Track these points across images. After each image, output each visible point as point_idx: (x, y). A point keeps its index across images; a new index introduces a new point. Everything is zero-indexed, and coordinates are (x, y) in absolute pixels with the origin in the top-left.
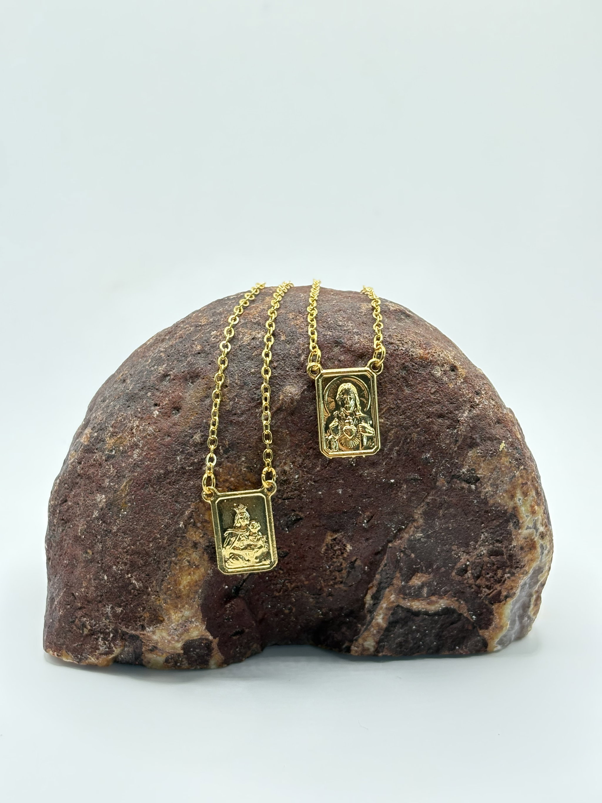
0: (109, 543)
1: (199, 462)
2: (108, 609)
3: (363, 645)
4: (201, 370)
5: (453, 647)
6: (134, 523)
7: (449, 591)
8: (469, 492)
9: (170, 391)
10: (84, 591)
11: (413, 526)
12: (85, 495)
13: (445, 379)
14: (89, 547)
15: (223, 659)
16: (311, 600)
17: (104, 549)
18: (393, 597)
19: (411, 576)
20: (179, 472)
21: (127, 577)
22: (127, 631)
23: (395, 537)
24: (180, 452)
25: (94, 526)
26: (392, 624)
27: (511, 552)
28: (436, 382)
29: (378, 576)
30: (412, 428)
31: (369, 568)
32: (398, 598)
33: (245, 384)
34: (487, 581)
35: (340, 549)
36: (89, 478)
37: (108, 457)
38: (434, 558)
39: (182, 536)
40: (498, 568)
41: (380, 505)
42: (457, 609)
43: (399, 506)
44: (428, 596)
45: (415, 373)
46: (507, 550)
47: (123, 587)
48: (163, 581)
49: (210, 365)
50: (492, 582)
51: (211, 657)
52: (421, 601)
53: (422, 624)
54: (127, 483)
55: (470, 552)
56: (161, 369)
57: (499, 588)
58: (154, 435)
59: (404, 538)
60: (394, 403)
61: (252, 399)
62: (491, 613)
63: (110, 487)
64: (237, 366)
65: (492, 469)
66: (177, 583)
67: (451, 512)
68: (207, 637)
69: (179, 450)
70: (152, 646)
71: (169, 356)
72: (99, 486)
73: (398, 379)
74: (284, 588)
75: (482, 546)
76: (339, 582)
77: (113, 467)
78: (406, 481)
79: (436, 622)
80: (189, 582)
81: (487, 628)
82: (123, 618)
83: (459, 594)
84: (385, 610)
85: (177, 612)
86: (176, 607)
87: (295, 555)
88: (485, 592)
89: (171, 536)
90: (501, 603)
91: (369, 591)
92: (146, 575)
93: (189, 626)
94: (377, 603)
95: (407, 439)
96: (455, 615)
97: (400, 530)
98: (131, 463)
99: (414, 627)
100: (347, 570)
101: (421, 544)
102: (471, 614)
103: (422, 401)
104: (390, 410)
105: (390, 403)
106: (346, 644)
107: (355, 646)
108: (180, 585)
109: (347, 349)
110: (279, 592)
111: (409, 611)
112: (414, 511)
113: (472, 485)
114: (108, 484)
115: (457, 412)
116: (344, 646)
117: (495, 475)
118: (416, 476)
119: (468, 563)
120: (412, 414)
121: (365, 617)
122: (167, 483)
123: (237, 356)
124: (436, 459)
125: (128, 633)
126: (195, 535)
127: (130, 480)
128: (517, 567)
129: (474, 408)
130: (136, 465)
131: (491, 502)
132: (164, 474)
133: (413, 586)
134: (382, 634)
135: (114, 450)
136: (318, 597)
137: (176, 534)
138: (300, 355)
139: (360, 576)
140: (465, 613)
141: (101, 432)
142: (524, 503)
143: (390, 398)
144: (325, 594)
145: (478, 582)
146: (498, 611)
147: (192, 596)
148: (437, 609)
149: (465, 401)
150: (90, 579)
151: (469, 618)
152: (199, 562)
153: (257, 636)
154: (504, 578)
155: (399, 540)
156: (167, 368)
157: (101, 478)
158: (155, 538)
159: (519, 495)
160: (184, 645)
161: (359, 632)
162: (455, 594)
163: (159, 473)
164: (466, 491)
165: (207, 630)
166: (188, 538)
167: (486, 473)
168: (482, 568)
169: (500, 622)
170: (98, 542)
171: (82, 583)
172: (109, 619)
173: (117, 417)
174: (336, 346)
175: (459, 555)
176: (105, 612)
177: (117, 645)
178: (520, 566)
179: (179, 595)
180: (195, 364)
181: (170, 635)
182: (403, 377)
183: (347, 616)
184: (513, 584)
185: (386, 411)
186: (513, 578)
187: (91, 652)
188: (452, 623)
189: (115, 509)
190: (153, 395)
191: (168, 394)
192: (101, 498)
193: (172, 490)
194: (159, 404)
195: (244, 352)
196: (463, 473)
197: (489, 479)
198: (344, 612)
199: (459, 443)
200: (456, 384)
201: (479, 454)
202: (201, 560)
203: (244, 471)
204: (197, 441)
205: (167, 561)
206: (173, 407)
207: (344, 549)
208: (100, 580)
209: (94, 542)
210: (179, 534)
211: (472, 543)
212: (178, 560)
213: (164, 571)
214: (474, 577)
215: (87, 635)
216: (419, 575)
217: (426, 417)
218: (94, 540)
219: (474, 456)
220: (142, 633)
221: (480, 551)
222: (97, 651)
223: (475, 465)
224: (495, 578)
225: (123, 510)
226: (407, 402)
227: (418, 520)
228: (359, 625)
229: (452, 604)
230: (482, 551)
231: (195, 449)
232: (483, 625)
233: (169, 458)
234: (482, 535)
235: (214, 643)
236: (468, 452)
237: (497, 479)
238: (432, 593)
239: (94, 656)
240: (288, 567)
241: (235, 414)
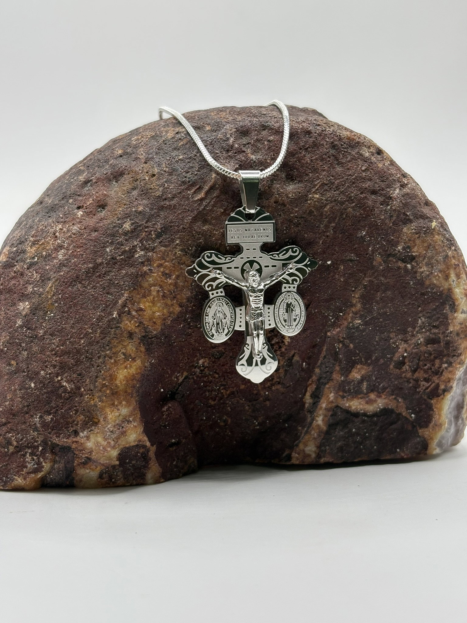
0: (35, 349)
1: (130, 250)
2: (38, 419)
3: (304, 451)
4: (125, 168)
5: (393, 449)
6: (62, 322)
7: (387, 388)
8: (406, 272)
9: (94, 193)
10: (9, 405)
11: (351, 312)
12: (6, 308)
13: (373, 159)
14: (13, 358)
15: (161, 471)
16: (247, 407)
17: (30, 356)
18: (332, 396)
19: (350, 369)
20: (109, 264)
21: (56, 380)
22: (58, 442)
23: (334, 325)
24: (110, 243)
25: (18, 335)
26: (332, 426)
27: (448, 338)
28: (365, 161)
29: (317, 371)
30: (347, 203)
31: (308, 364)
32: (337, 397)
33: (174, 170)
34: (425, 373)
35: (278, 343)
36: (10, 291)
37: (30, 265)
38: (373, 349)
39: (117, 327)
40: (436, 358)
41: (317, 291)
42: (395, 409)
43: (337, 291)
44: (367, 393)
45: (345, 152)
46: (444, 337)
47: (52, 392)
48: (97, 377)
49: (135, 162)
50: (430, 373)
51: (149, 468)
52: (360, 400)
53: (361, 426)
54: (53, 283)
55: (408, 340)
56: (82, 178)
57: (437, 381)
58: (79, 232)
59: (342, 327)
60: (327, 179)
61: (183, 182)
62: (430, 408)
63: (33, 293)
64: (163, 158)
65: (426, 247)
66: (112, 378)
67: (388, 295)
68: (144, 443)
69: (108, 241)
70: (87, 457)
71: (89, 167)
72: (22, 296)
73: (328, 157)
74: (220, 395)
75: (419, 333)
76: (277, 383)
77: (36, 273)
78: (343, 261)
79: (376, 424)
80: (125, 377)
81: (427, 426)
82: (53, 427)
83: (397, 391)
84: (324, 411)
85: (113, 410)
86: (113, 404)
87: (231, 354)
88: (423, 386)
89: (104, 328)
90: (440, 398)
91: (308, 389)
92: (78, 375)
93: (128, 427)
94: (317, 402)
95: (342, 214)
96: (394, 415)
97: (338, 318)
98: (56, 264)
99: (354, 430)
100: (284, 369)
101: (359, 333)
102: (409, 413)
103: (354, 177)
104: (324, 186)
105: (323, 179)
106: (287, 452)
107: (296, 453)
108: (116, 380)
109: (276, 130)
110: (214, 400)
111: (347, 412)
112: (351, 295)
113: (408, 264)
114: (31, 290)
115: (388, 190)
116: (284, 455)
117: (429, 254)
118: (352, 256)
119: (405, 354)
120: (346, 189)
121: (305, 419)
122: (96, 277)
123: (163, 149)
124: (372, 237)
125: (59, 445)
126: (131, 324)
127: (56, 280)
128: (454, 356)
129: (403, 188)
130: (62, 265)
131: (427, 283)
132: (93, 268)
133: (353, 381)
134: (322, 437)
135: (37, 256)
136: (254, 403)
137: (109, 325)
138: (228, 139)
139: (298, 374)
140: (404, 412)
141: (20, 246)
142: (458, 285)
143: (323, 174)
144: (261, 399)
145: (416, 375)
146: (437, 406)
147: (129, 391)
148: (375, 410)
149: (394, 180)
150: (15, 390)
151: (408, 417)
152: (135, 354)
153: (194, 449)
154: (442, 368)
155: (337, 329)
156: (88, 175)
157: (24, 287)
158: (87, 334)
159: (453, 276)
160: (119, 454)
161: (300, 436)
162: (393, 391)
163: (88, 268)
164: (402, 271)
165: (144, 434)
166: (123, 329)
167: (421, 251)
168: (419, 360)
169: (439, 418)
170: (22, 350)
171: (6, 397)
172: (38, 431)
173: (38, 227)
174: (263, 130)
175: (397, 344)
176: (33, 424)
177: (47, 459)
178: (457, 354)
179: (116, 391)
180: (118, 165)
181: (105, 439)
182: (333, 155)
183: (285, 421)
184: (450, 376)
185: (319, 187)
186: (450, 369)
187: (18, 471)
188: (392, 424)
189: (41, 313)
190: (75, 200)
191: (91, 196)
192: (24, 306)
193: (104, 282)
194: (83, 206)
195: (170, 144)
196: (399, 252)
197: (424, 259)
198: (283, 418)
199: (394, 218)
200: (384, 165)
201: (413, 231)
202: (137, 352)
203: (179, 254)
204: (127, 230)
205: (100, 356)
206: (98, 206)
207: (283, 342)
208: (27, 389)
209: (18, 351)
210: (114, 324)
211: (410, 329)
212: (112, 354)
213: (98, 366)
214: (411, 370)
215: (13, 453)
216: (358, 367)
217: (359, 192)
218: (18, 350)
219: (408, 233)
220: (74, 440)
221: (417, 339)
222: (25, 469)
223: (411, 242)
224: (433, 370)
225: (49, 313)
226: (339, 179)
227: (356, 305)
228: (300, 428)
229: (390, 404)
230: (419, 339)
231: (126, 237)
232: (423, 423)
233: (98, 251)
234: (420, 320)
235: (151, 452)
236: (403, 229)
237: (432, 258)
238: (372, 389)
239: (22, 476)
240: (224, 369)
241: (165, 199)
